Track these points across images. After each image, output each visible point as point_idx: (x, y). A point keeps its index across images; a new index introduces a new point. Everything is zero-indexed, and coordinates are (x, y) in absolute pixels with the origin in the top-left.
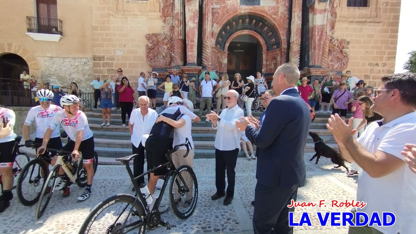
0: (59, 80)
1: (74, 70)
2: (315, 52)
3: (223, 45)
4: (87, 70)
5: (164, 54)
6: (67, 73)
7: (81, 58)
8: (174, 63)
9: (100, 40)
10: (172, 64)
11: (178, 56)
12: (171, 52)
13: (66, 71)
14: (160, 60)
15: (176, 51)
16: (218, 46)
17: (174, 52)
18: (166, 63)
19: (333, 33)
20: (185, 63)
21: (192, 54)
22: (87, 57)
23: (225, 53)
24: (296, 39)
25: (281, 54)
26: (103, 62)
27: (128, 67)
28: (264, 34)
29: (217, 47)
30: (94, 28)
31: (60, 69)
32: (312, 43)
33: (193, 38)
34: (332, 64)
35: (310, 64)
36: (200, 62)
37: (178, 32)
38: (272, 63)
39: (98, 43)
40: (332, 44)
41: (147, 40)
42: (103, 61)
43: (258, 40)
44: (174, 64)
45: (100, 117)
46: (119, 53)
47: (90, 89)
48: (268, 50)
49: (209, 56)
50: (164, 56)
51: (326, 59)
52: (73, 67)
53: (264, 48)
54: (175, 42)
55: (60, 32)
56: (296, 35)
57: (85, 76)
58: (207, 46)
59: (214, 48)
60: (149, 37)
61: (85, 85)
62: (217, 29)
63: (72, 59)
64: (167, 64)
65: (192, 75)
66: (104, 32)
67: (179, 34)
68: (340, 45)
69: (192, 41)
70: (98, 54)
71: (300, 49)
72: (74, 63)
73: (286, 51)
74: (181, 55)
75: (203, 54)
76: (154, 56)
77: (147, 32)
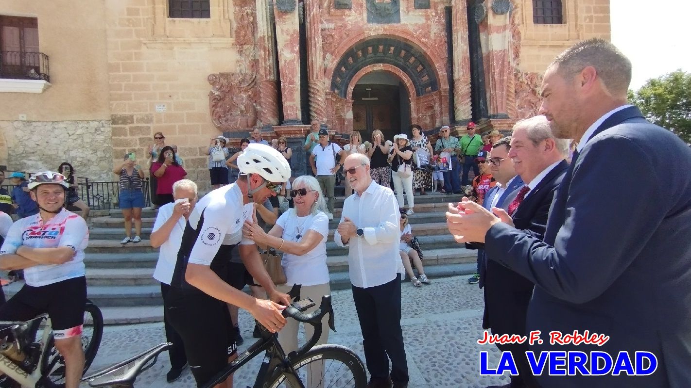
0: (46, 162)
1: (76, 142)
2: (496, 93)
3: (343, 89)
4: (101, 141)
5: (243, 108)
6: (61, 148)
7: (88, 122)
8: (262, 121)
9: (123, 88)
10: (258, 124)
11: (268, 110)
12: (254, 104)
13: (58, 146)
14: (236, 118)
15: (263, 100)
16: (336, 91)
17: (260, 104)
18: (247, 122)
19: (518, 64)
20: (281, 120)
21: (293, 105)
22: (99, 119)
23: (346, 102)
24: (462, 74)
25: (440, 99)
26: (131, 125)
27: (177, 132)
28: (409, 69)
29: (334, 92)
30: (111, 68)
31: (47, 142)
32: (489, 79)
33: (293, 77)
34: (521, 112)
35: (489, 112)
36: (307, 117)
37: (266, 68)
38: (428, 114)
39: (119, 92)
40: (518, 81)
41: (211, 84)
42: (130, 123)
43: (400, 79)
44: (262, 124)
45: (121, 225)
46: (160, 109)
47: (107, 176)
48: (418, 95)
49: (322, 107)
50: (242, 112)
51: (513, 104)
52: (72, 137)
53: (412, 91)
54: (261, 86)
55: (45, 75)
56: (462, 68)
57: (96, 152)
58: (318, 90)
59: (330, 94)
60: (213, 80)
61: (98, 168)
62: (332, 62)
63: (71, 122)
64: (249, 124)
65: (295, 140)
66: (131, 74)
67: (267, 72)
68: (531, 83)
69: (292, 83)
70: (120, 113)
71: (470, 90)
72: (75, 130)
73: (448, 95)
74: (274, 108)
75: (312, 104)
76: (225, 112)
77: (210, 71)
